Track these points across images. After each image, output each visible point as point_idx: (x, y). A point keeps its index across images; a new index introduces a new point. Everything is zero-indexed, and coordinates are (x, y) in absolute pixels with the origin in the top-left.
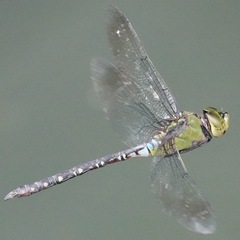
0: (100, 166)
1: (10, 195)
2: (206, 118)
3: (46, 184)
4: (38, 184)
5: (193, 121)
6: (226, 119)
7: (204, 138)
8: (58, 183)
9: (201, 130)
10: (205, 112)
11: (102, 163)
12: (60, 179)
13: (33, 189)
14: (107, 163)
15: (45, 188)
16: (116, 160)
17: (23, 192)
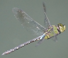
0: (29, 43)
1: (3, 54)
2: (59, 27)
3: (14, 50)
4: (11, 50)
5: (55, 28)
6: (65, 27)
7: (59, 33)
8: (17, 49)
9: (57, 30)
10: (58, 25)
11: (29, 42)
12: (18, 48)
13: (10, 52)
14: (31, 42)
16: (33, 41)
17: (7, 53)
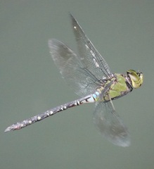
0: (64, 109)
1: (8, 129)
2: (129, 77)
3: (30, 122)
4: (25, 122)
5: (120, 79)
6: (141, 77)
7: (128, 89)
8: (38, 120)
10: (128, 73)
11: (65, 107)
12: (39, 118)
13: (22, 125)
14: (68, 107)
15: (30, 124)
16: (74, 105)
17: (16, 127)
